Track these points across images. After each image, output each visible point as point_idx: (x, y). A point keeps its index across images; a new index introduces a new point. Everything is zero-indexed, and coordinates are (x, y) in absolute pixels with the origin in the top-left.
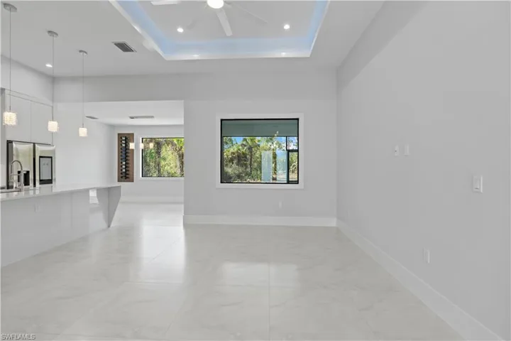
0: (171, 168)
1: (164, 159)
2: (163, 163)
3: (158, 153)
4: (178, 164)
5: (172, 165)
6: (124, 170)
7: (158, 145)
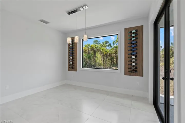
0: (100, 61)
1: (97, 58)
2: (96, 59)
3: (95, 55)
4: (102, 59)
5: (100, 60)
6: (71, 63)
7: (95, 52)
